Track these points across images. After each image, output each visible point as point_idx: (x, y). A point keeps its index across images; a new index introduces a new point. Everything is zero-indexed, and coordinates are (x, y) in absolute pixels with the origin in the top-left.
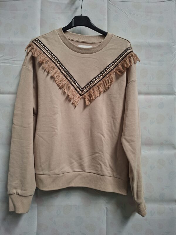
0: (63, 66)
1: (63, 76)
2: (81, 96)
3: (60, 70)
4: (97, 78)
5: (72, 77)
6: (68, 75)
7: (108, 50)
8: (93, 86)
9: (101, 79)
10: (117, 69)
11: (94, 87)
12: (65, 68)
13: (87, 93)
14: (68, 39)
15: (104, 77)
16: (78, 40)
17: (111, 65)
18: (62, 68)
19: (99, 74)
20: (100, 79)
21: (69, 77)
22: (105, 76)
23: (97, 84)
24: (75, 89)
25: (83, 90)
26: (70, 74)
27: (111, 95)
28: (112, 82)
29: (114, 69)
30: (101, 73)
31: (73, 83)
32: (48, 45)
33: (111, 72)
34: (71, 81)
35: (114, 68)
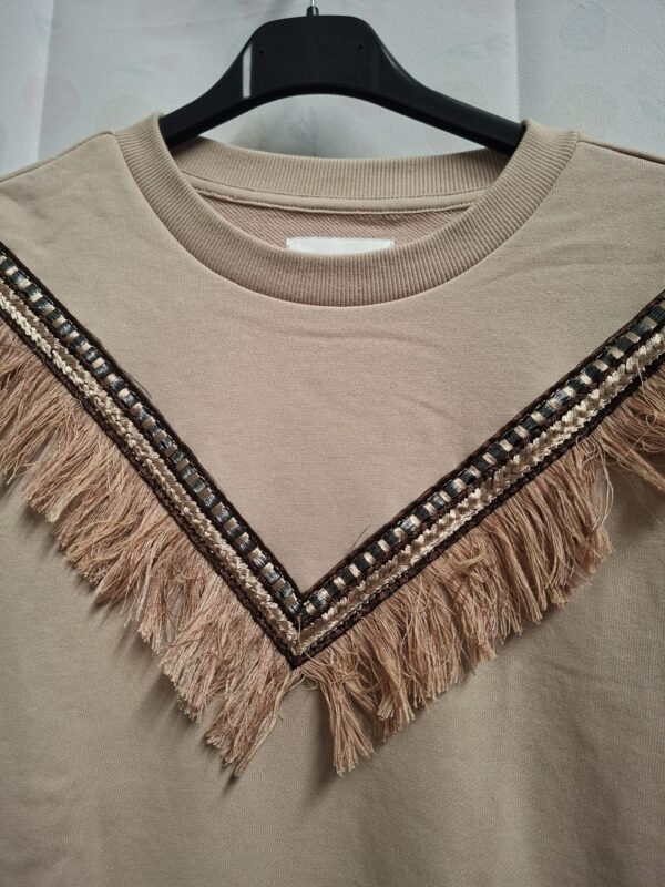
0: (150, 409)
1: (145, 488)
2: (294, 662)
3: (120, 441)
4: (442, 510)
5: (220, 496)
6: (180, 480)
7: (535, 263)
8: (398, 584)
9: (477, 520)
10: (630, 437)
11: (405, 590)
12: (163, 424)
13: (342, 640)
14: (195, 193)
15: (500, 501)
16: (287, 199)
17: (569, 391)
18: (139, 425)
19: (454, 475)
20: (465, 518)
21: (195, 497)
22: (509, 493)
23: (441, 567)
24: (246, 598)
25: (310, 609)
26: (201, 471)
27: (572, 672)
28: (582, 559)
29: (600, 430)
30: (474, 459)
31: (225, 548)
32: (39, 251)
33: (567, 457)
34: (209, 531)
35: (598, 420)
